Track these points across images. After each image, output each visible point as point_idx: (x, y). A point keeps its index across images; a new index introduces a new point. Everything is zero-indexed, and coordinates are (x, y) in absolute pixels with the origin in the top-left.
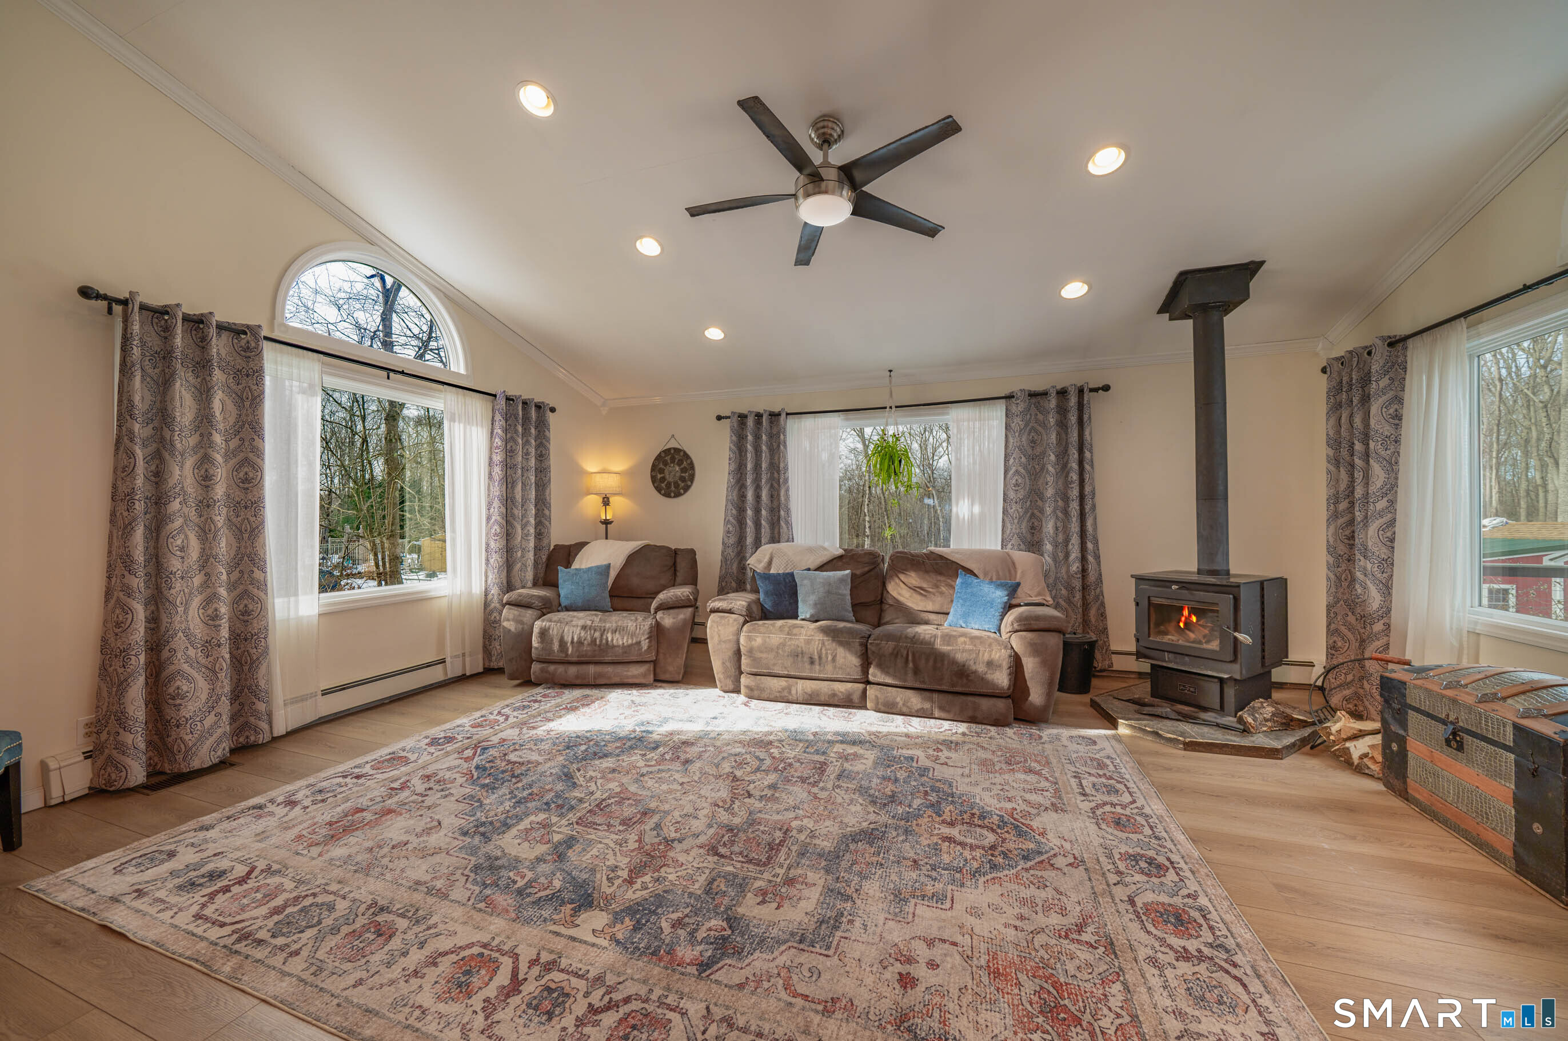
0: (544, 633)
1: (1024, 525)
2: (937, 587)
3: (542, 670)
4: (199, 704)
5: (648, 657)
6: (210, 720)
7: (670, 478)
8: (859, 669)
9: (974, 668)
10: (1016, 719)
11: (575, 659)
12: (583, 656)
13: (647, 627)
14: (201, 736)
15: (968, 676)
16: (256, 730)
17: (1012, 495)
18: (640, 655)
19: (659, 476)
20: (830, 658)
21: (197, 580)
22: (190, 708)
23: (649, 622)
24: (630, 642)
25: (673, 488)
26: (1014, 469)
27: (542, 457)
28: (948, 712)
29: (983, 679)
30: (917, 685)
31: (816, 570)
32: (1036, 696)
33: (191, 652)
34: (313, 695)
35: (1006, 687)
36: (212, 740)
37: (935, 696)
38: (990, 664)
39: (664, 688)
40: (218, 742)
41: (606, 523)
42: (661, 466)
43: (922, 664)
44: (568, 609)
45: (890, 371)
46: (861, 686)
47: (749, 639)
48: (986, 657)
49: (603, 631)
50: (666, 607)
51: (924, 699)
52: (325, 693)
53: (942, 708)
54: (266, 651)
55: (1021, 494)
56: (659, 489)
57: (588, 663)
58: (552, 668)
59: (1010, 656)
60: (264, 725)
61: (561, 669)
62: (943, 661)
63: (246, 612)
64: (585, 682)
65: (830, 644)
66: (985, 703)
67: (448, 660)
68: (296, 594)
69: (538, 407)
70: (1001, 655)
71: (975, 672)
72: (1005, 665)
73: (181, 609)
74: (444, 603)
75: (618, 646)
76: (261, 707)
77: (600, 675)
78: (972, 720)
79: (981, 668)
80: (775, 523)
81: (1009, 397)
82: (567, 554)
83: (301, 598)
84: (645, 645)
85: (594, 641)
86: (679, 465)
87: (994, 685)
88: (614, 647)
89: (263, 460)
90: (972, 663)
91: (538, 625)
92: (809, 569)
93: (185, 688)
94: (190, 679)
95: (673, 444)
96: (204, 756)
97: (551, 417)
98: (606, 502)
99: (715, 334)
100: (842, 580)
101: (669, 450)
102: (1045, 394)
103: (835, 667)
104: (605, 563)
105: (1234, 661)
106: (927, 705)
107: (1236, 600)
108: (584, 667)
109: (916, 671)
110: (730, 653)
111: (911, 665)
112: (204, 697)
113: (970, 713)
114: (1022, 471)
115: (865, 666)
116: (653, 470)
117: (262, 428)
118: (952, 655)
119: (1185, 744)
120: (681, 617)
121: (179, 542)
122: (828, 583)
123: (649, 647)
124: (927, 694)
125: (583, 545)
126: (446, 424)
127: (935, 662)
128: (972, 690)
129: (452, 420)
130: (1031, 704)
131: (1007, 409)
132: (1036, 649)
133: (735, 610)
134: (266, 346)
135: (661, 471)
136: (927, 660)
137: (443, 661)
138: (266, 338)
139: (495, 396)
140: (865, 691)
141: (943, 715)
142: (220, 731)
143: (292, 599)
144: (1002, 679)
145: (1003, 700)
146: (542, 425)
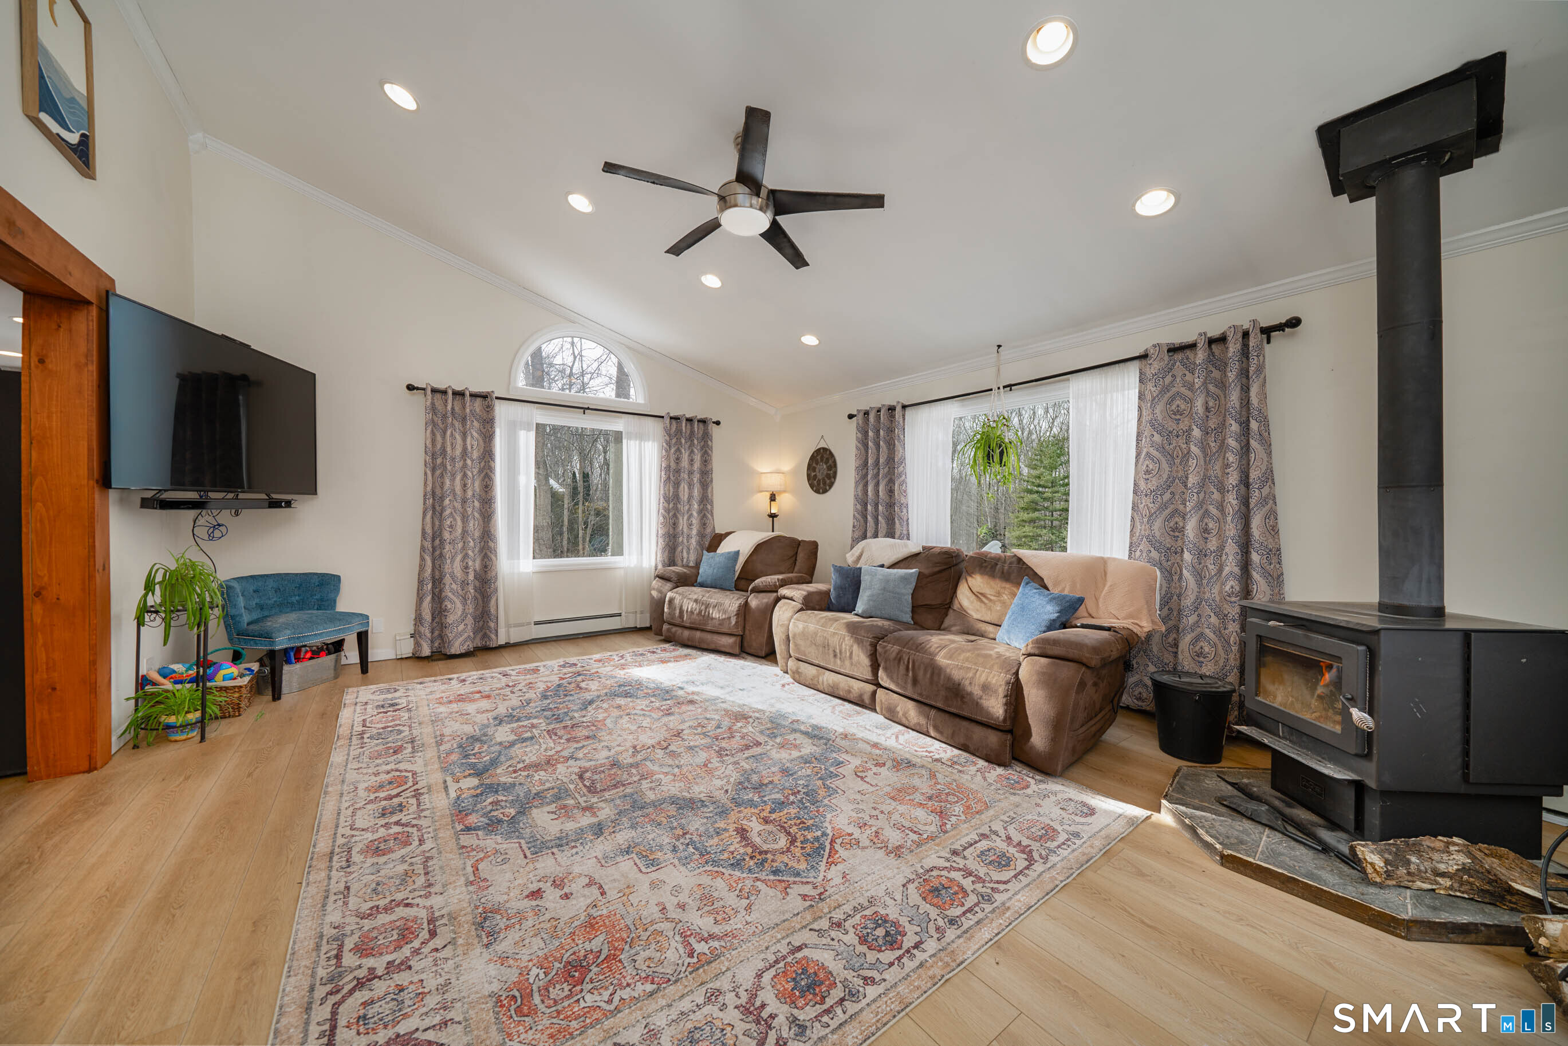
0: (671, 601)
1: (1158, 524)
2: (999, 594)
3: (668, 630)
4: (456, 617)
5: (734, 631)
6: (461, 627)
7: (820, 476)
8: (870, 669)
9: (969, 689)
10: (1014, 758)
11: (688, 625)
12: (693, 623)
13: (737, 605)
14: (456, 636)
15: (963, 697)
16: (490, 639)
17: (1142, 485)
18: (730, 628)
19: (813, 474)
20: (848, 654)
21: (460, 545)
22: (451, 619)
23: (742, 601)
24: (724, 617)
25: (822, 485)
26: (1145, 450)
27: (706, 461)
28: (941, 733)
29: (977, 703)
30: (915, 697)
31: (888, 568)
32: (1039, 738)
33: (454, 586)
34: (529, 624)
35: (1001, 718)
36: (461, 639)
37: (933, 712)
38: (986, 687)
39: (750, 661)
40: (465, 641)
41: (773, 516)
42: (814, 465)
43: (921, 674)
44: (702, 585)
45: (999, 346)
46: (872, 688)
47: (795, 626)
48: (983, 679)
49: (707, 606)
50: (757, 590)
51: (921, 713)
52: (537, 623)
53: (936, 728)
54: (496, 590)
55: (1154, 483)
56: (812, 486)
57: (697, 629)
58: (674, 629)
59: (1008, 683)
60: (493, 636)
61: (679, 631)
62: (939, 675)
63: (486, 567)
64: (694, 644)
65: (848, 641)
66: (978, 732)
67: (623, 614)
68: (519, 559)
69: (703, 421)
70: (999, 680)
71: (970, 694)
72: (1002, 691)
73: (448, 561)
74: (622, 572)
75: (715, 619)
76: (492, 625)
77: (701, 640)
78: (964, 748)
79: (976, 691)
80: (891, 521)
81: (1144, 357)
82: (718, 539)
83: (521, 561)
84: (733, 621)
85: (700, 612)
86: (826, 464)
87: (988, 714)
88: (712, 619)
89: (494, 473)
90: (967, 682)
91: (669, 595)
92: (882, 566)
93: (449, 607)
94: (452, 602)
95: (822, 445)
96: (456, 648)
97: (714, 430)
98: (773, 498)
99: (810, 340)
100: (904, 579)
101: (820, 449)
102: (1192, 346)
103: (852, 664)
104: (737, 549)
105: (1368, 756)
106: (923, 721)
107: (1372, 654)
108: (694, 632)
109: (915, 681)
110: (784, 637)
111: (910, 674)
112: (460, 613)
113: (962, 740)
114: (1155, 453)
115: (875, 667)
116: (808, 469)
117: (494, 455)
118: (948, 670)
119: (1223, 857)
120: (765, 601)
121: (448, 523)
122: (886, 581)
123: (736, 622)
124: (927, 709)
125: (728, 534)
126: (624, 441)
127: (932, 674)
128: (965, 713)
129: (629, 438)
130: (1032, 747)
131: (1141, 373)
132: (1047, 680)
133: (794, 598)
134: (497, 402)
135: (814, 470)
136: (925, 671)
137: (620, 615)
138: (497, 398)
139: (663, 417)
140: (874, 693)
141: (938, 736)
142: (466, 635)
143: (516, 561)
144: (996, 707)
145: (999, 734)
146: (706, 437)
